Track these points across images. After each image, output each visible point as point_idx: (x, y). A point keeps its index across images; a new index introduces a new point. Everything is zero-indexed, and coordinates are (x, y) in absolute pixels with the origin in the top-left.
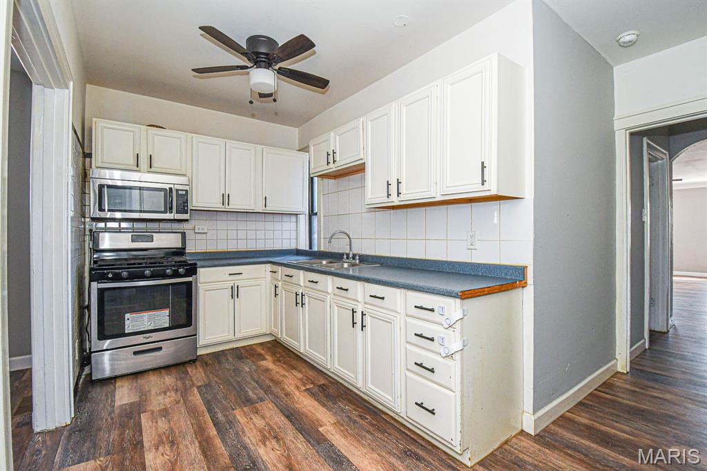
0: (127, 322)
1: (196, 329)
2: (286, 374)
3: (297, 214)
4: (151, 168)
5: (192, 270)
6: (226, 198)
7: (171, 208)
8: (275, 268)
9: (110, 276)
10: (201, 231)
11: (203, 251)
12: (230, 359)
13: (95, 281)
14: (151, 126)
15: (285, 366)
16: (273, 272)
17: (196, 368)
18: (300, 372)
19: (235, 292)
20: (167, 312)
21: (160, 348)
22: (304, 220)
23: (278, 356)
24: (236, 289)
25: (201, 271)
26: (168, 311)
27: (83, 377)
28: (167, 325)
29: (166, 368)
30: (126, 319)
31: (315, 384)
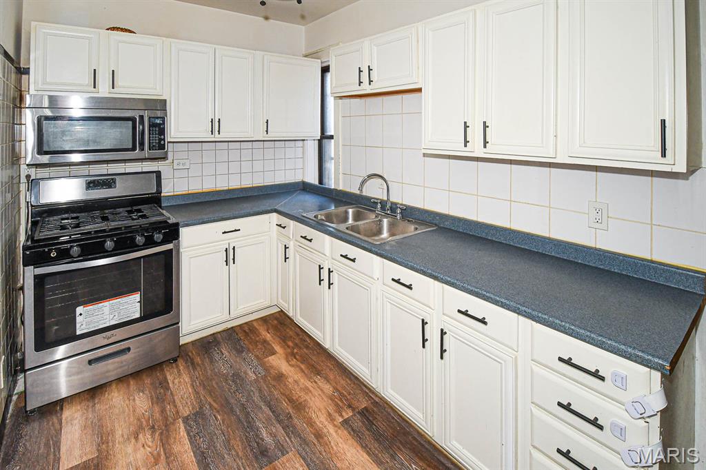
0: (79, 319)
1: (178, 315)
2: (309, 384)
3: (303, 140)
4: (113, 88)
5: (172, 233)
6: (215, 125)
7: (142, 144)
8: (284, 221)
9: (53, 254)
10: (181, 167)
11: (184, 193)
12: (226, 353)
13: (31, 265)
14: (113, 29)
15: (303, 367)
16: (280, 226)
17: (180, 374)
18: (327, 380)
19: (230, 256)
20: (137, 297)
21: (129, 349)
22: (312, 148)
23: (290, 344)
24: (232, 251)
25: (184, 232)
26: (139, 295)
27: (15, 398)
28: (137, 315)
29: (136, 374)
30: (78, 314)
31: (353, 410)
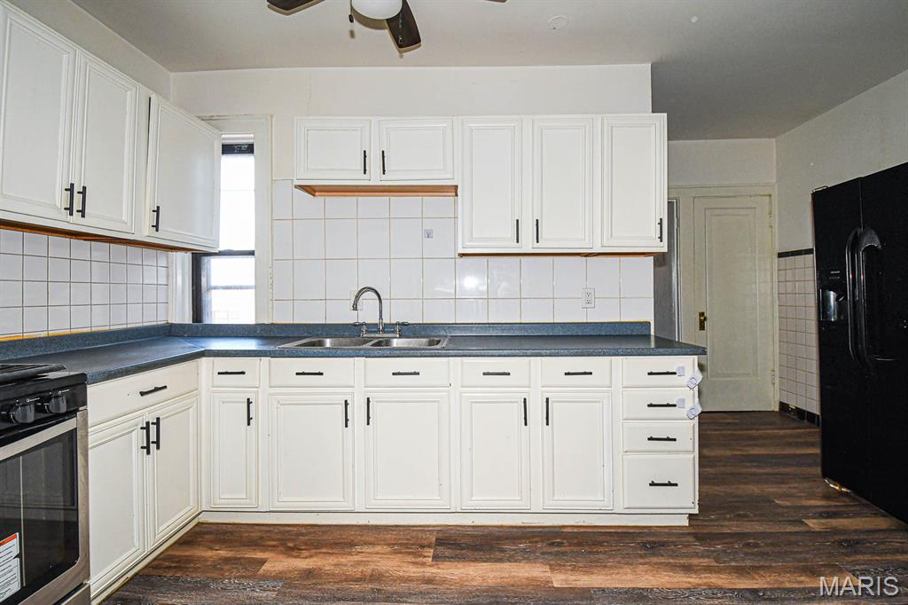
1: (88, 564)
15: (324, 551)
18: (370, 544)
20: (12, 546)
26: (16, 541)
28: (15, 587)
31: (429, 546)
